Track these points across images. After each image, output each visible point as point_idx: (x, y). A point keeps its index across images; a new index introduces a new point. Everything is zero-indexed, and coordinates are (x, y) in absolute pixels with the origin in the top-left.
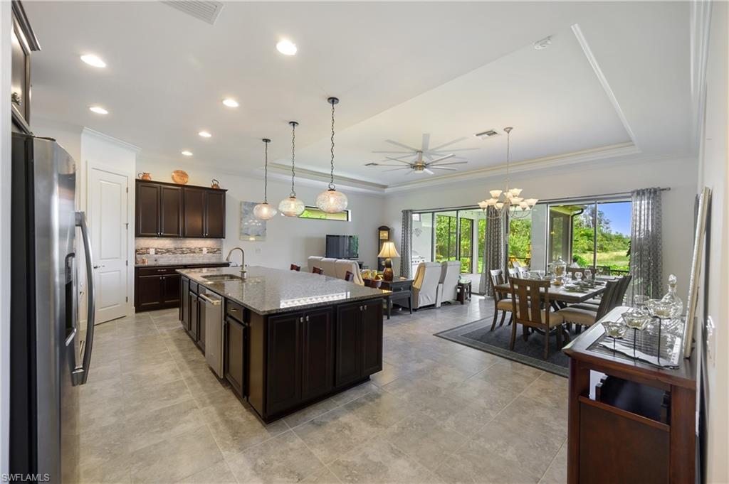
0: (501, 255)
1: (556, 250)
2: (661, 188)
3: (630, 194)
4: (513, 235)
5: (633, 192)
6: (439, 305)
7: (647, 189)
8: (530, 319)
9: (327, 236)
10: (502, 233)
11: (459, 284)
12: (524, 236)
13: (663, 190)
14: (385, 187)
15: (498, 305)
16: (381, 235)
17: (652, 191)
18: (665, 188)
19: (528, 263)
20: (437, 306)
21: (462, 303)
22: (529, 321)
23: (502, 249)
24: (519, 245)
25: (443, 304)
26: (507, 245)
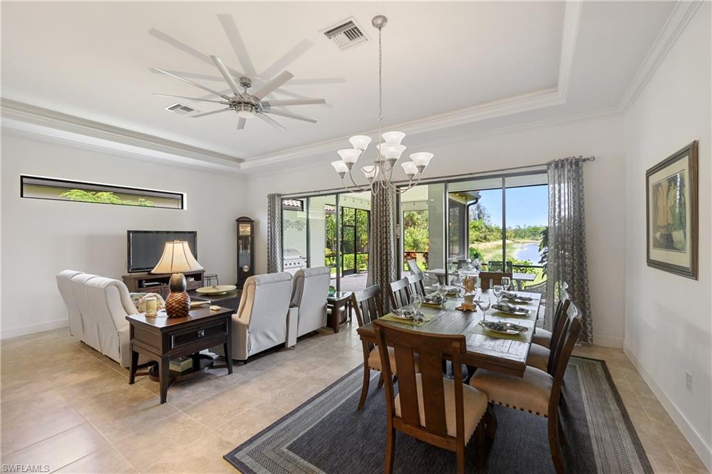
0: (390, 254)
1: (453, 242)
2: (583, 158)
3: (545, 168)
4: (414, 228)
5: (549, 165)
6: (292, 342)
7: (567, 159)
8: (423, 423)
9: (129, 232)
10: (392, 223)
11: (330, 301)
12: (424, 229)
13: (584, 160)
14: (241, 161)
15: (369, 360)
16: (241, 230)
17: (573, 161)
18: (588, 157)
19: (427, 258)
20: (290, 345)
21: (336, 331)
22: (420, 426)
23: (392, 245)
24: (419, 237)
25: (300, 339)
26: (398, 240)
